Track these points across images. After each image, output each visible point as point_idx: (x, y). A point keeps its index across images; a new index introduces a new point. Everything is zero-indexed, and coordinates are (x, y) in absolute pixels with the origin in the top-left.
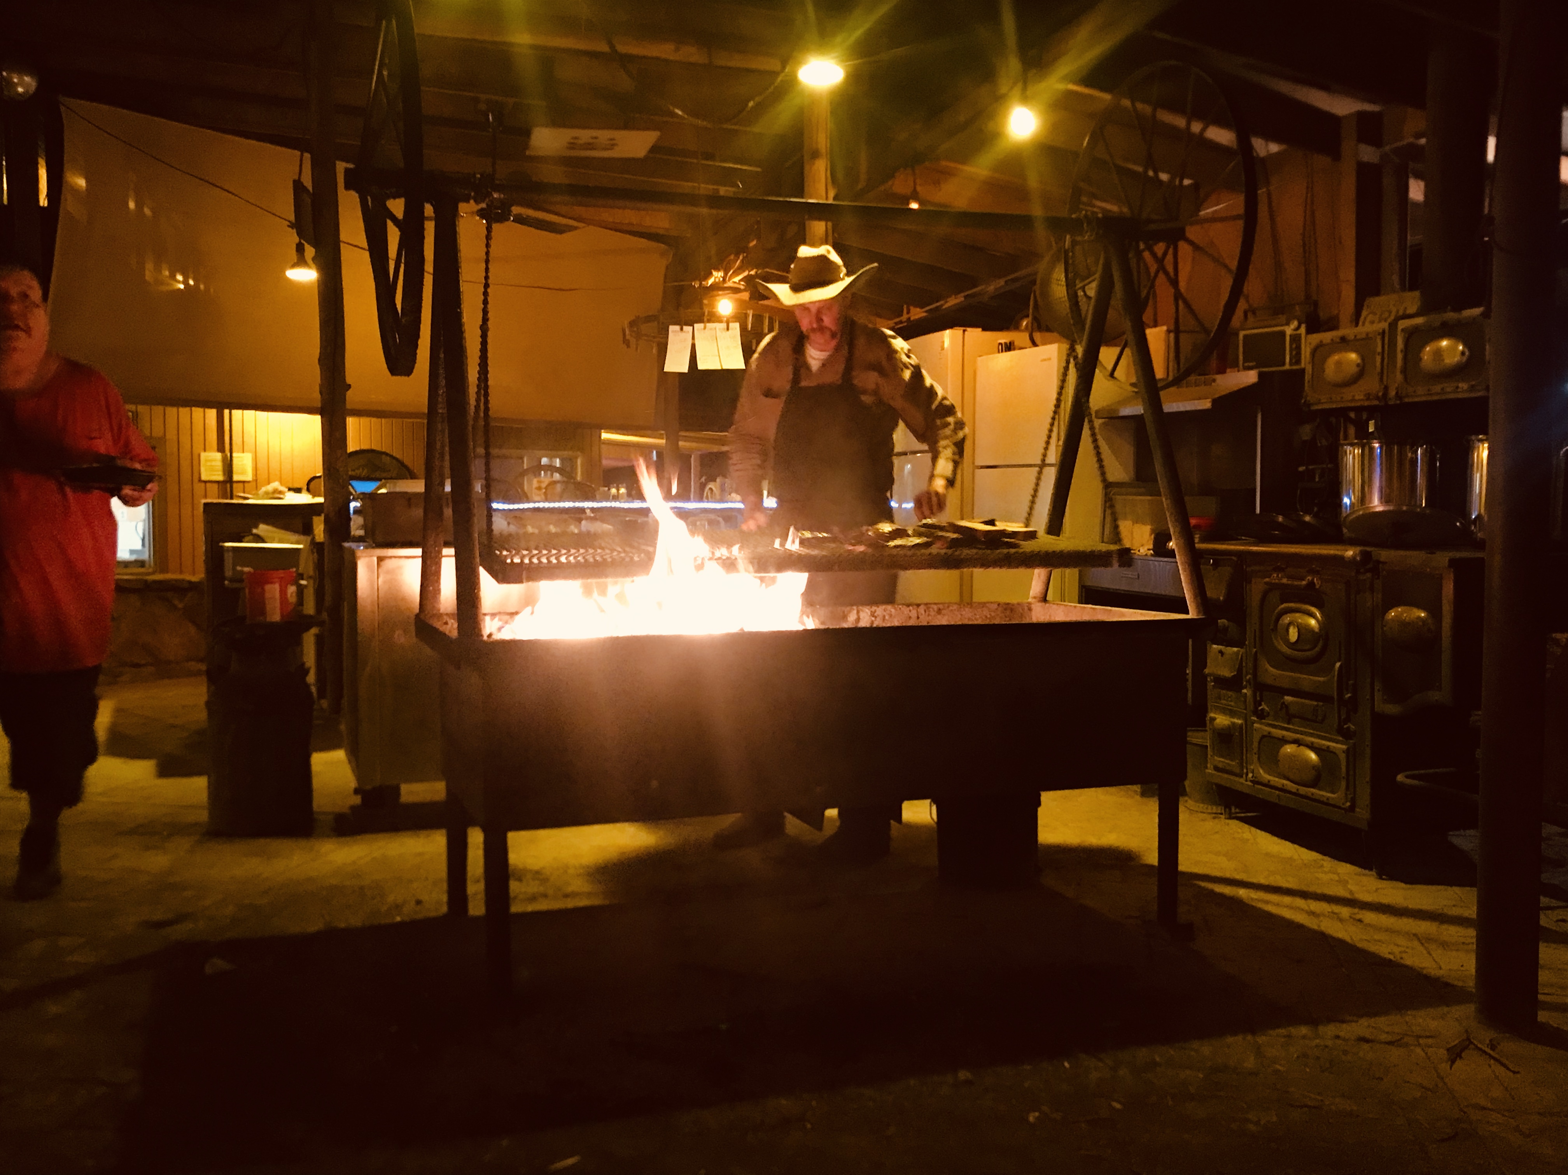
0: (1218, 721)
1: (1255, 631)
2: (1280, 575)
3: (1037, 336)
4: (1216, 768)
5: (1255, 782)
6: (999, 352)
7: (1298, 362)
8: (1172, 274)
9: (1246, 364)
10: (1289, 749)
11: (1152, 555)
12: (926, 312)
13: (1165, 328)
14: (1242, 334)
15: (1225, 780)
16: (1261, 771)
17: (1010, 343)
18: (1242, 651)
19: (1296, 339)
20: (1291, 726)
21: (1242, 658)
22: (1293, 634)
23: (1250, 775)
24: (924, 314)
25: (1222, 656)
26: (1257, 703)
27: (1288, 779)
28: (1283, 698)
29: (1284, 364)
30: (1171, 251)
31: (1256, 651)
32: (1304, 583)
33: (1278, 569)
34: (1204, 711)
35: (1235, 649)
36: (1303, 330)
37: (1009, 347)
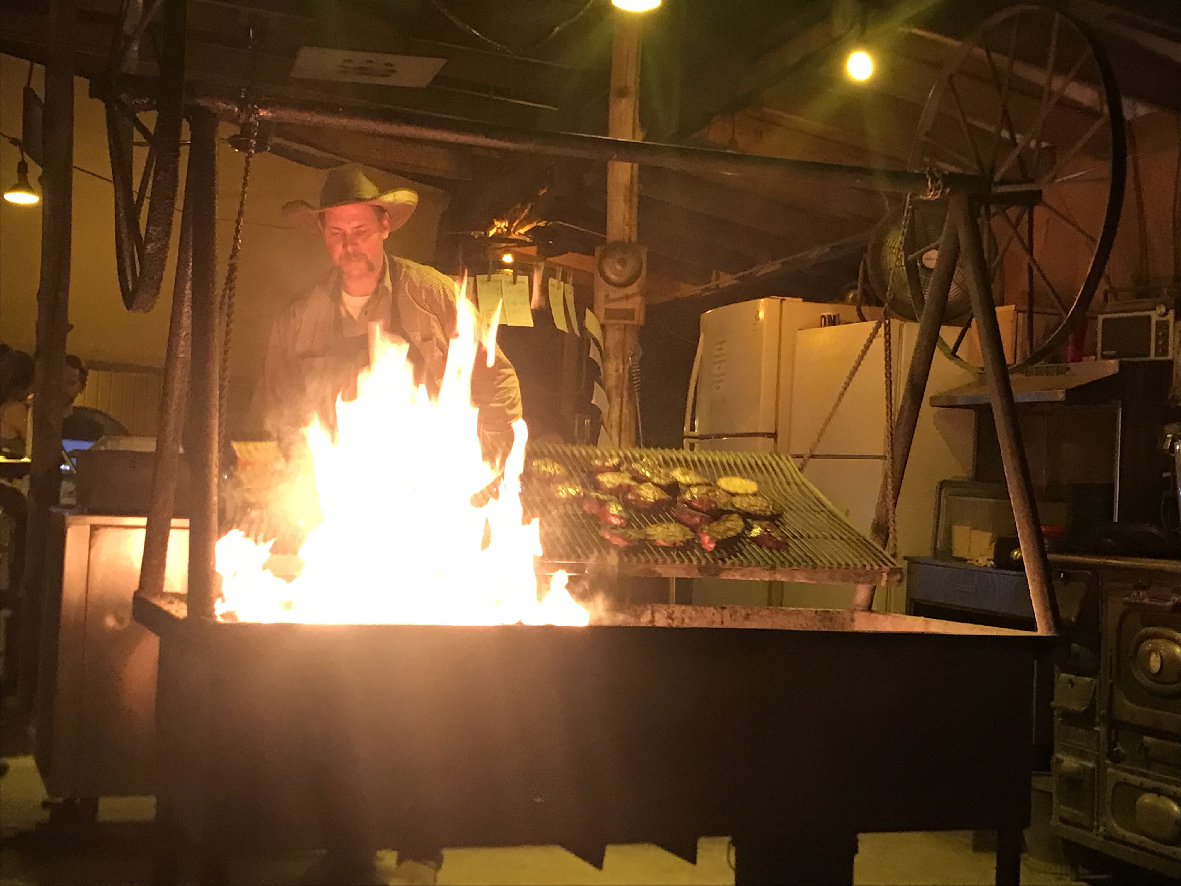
0: (1065, 764)
1: (1111, 658)
2: (1141, 594)
3: (865, 309)
4: (1063, 820)
5: (1109, 838)
6: (821, 326)
7: (1165, 352)
8: (1027, 239)
9: (1104, 353)
10: (1148, 799)
11: (992, 566)
12: (739, 278)
13: (1013, 307)
14: (1101, 317)
15: (1072, 834)
16: (1115, 825)
17: (834, 316)
18: (1096, 681)
19: (1163, 326)
20: (1150, 772)
21: (1095, 690)
22: (1155, 664)
23: (1102, 829)
24: (735, 282)
25: (1072, 686)
26: (1112, 744)
27: (1147, 836)
28: (1142, 738)
29: (1148, 355)
30: (1026, 217)
31: (1112, 683)
32: (1169, 604)
33: (1139, 587)
34: (1050, 751)
35: (1088, 679)
36: (1171, 317)
37: (833, 321)
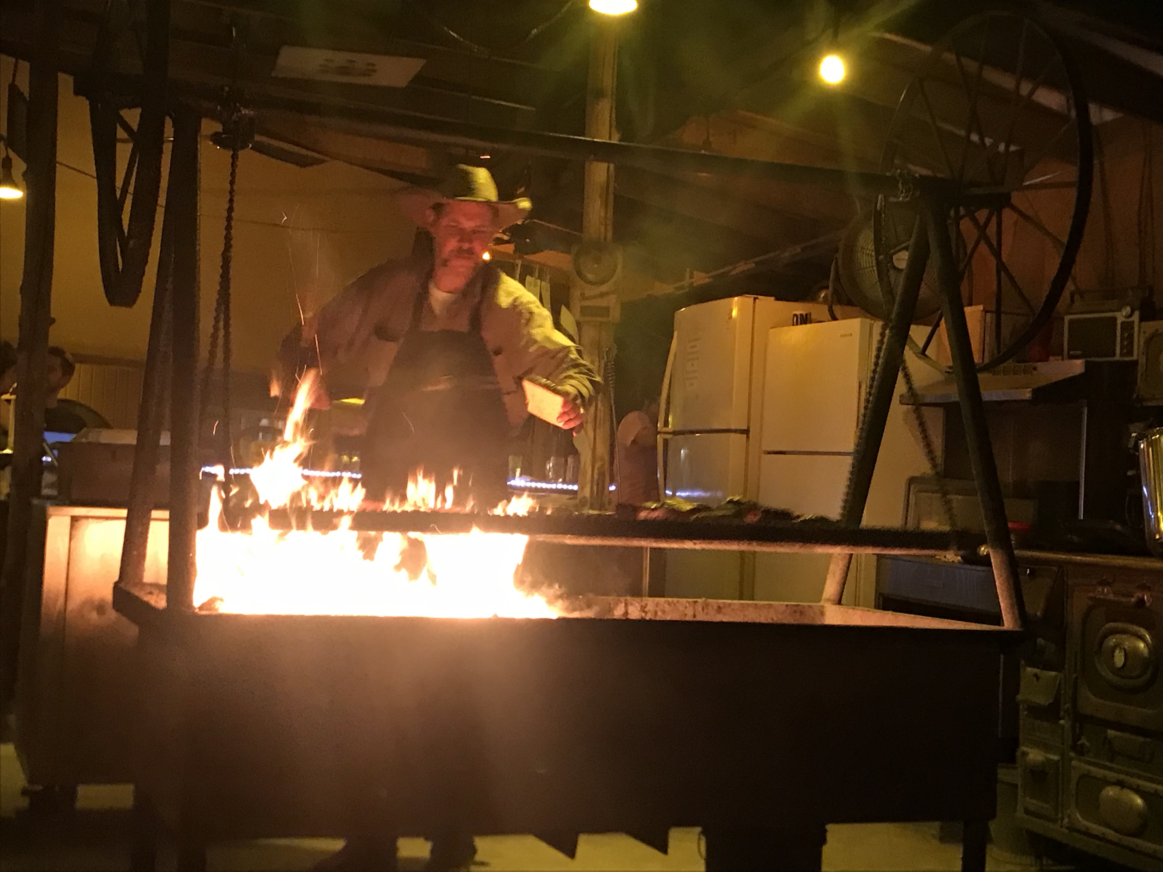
0: (1031, 756)
1: (1076, 653)
2: (1105, 590)
3: (838, 310)
4: (1027, 812)
5: (1072, 829)
6: (793, 325)
7: (1130, 353)
8: (995, 243)
9: (1071, 353)
10: (1111, 792)
11: (959, 562)
12: (713, 277)
13: (981, 307)
14: (1067, 318)
15: (1038, 826)
16: (1078, 816)
17: (806, 315)
18: (1060, 676)
19: (1128, 327)
20: (1114, 765)
21: (1059, 685)
22: (1119, 659)
23: (1066, 820)
24: (707, 280)
25: (1037, 680)
26: (1076, 738)
27: (1110, 828)
28: (1106, 732)
29: (1114, 355)
30: (994, 219)
31: (1077, 678)
32: (1133, 600)
33: (1104, 583)
34: (1015, 743)
35: (1053, 673)
36: (1136, 317)
37: (804, 320)
